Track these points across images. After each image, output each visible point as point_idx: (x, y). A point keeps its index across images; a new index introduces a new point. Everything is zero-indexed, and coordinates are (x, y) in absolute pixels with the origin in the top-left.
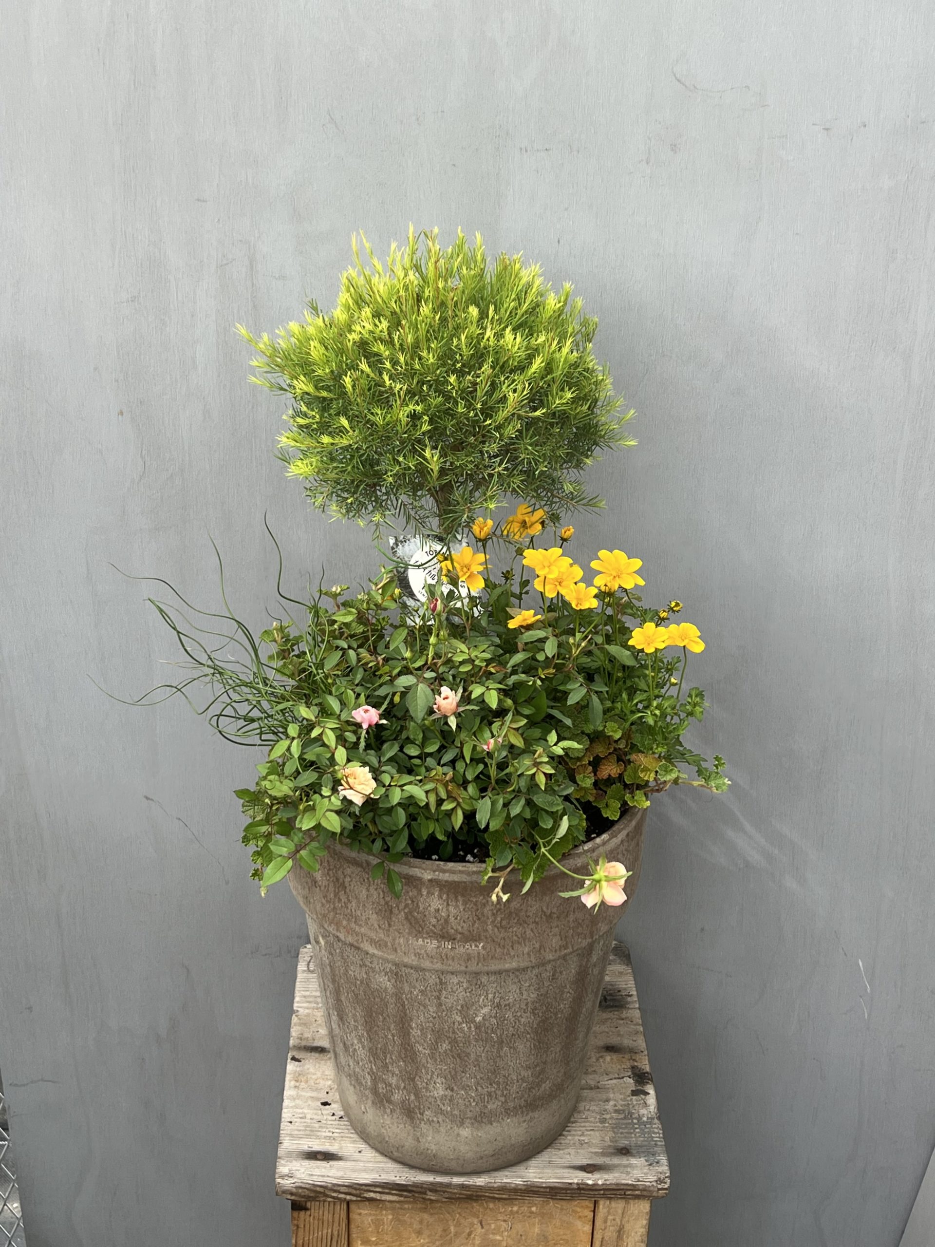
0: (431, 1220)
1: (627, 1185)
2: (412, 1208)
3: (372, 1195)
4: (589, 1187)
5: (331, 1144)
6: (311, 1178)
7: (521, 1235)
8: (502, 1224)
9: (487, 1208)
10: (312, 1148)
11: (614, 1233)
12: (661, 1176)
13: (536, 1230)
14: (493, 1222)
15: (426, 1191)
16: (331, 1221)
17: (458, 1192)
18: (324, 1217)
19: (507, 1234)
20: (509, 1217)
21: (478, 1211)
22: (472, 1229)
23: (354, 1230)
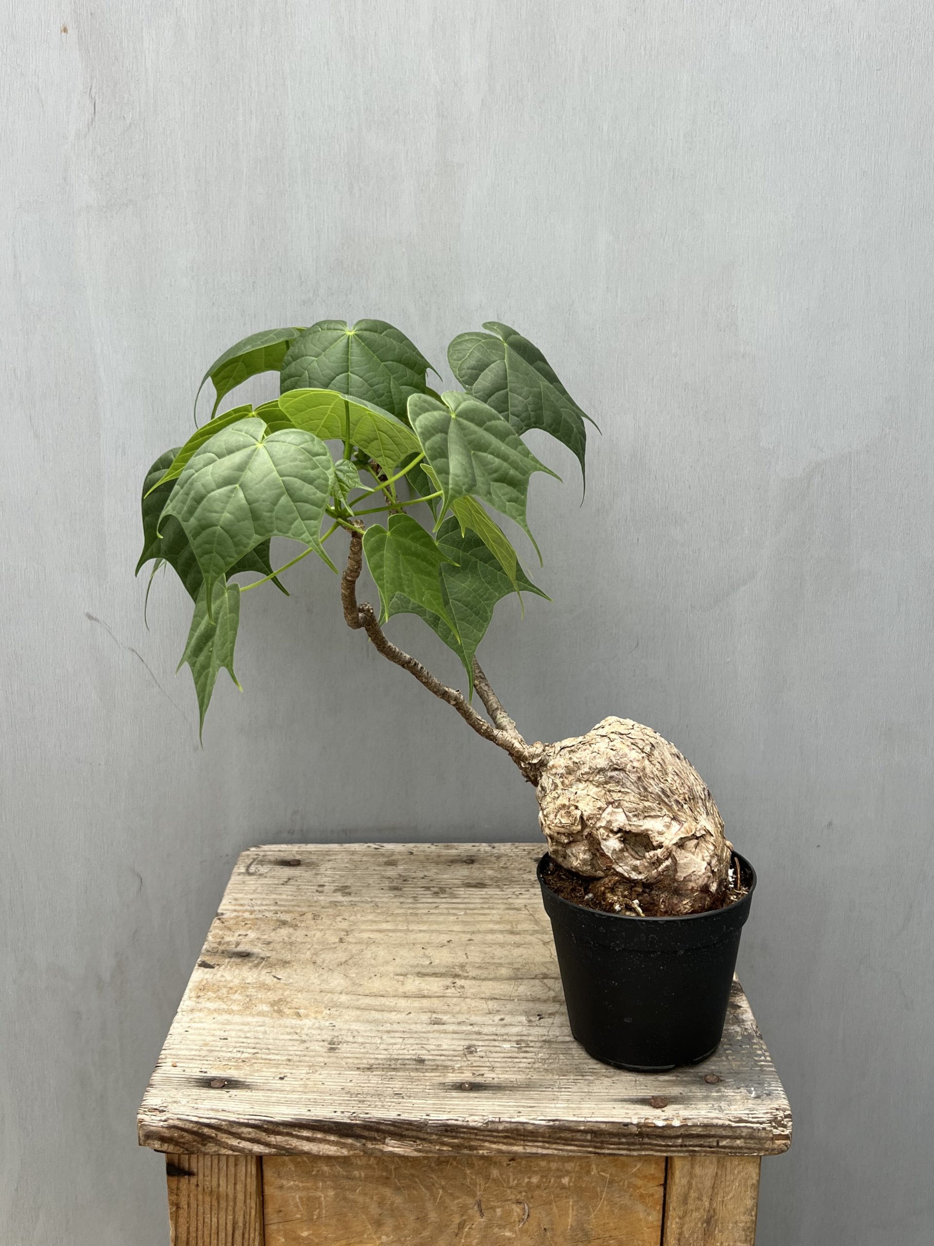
4: (658, 1131)
5: (237, 1068)
6: (195, 1113)
7: (545, 1229)
8: (513, 1209)
9: (489, 1179)
10: (206, 1072)
11: (700, 1225)
12: (778, 1113)
13: (570, 1220)
14: (499, 1204)
15: (385, 1138)
16: (231, 1196)
17: (438, 1139)
18: (221, 1189)
19: (522, 1228)
20: (525, 1196)
21: (475, 1185)
22: (465, 1217)
23: (272, 1216)
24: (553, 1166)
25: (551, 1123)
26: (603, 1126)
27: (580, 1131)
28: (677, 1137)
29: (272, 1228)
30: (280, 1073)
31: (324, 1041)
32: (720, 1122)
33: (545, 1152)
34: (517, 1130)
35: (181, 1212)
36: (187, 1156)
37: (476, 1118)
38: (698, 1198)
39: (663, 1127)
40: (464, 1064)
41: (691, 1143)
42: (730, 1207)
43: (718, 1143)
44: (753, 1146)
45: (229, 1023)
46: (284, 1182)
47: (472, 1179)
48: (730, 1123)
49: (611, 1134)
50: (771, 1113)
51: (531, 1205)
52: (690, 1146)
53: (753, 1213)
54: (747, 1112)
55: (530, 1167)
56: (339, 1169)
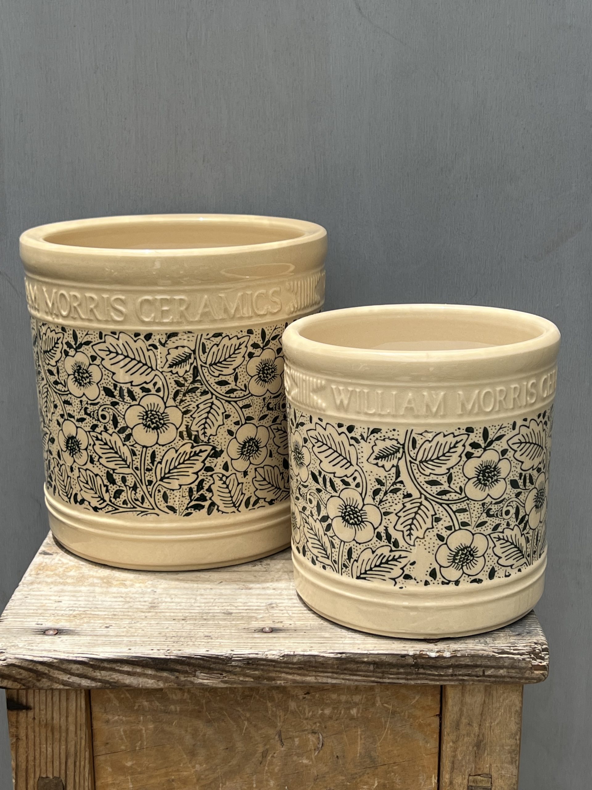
0: (209, 732)
1: (488, 657)
2: (181, 711)
3: (116, 677)
4: (431, 662)
5: (70, 621)
6: (30, 653)
7: (337, 757)
8: (309, 738)
9: (288, 711)
10: (42, 624)
11: (471, 748)
12: (536, 646)
13: (359, 748)
14: (297, 734)
15: (195, 671)
16: (64, 728)
17: (241, 671)
18: (55, 721)
19: (317, 755)
20: (319, 726)
21: (275, 716)
22: (268, 747)
23: (100, 748)
24: (343, 698)
25: (339, 656)
26: (384, 658)
27: (364, 662)
28: (448, 667)
29: (101, 759)
30: (106, 624)
31: (145, 602)
32: (485, 653)
33: (334, 681)
34: (310, 662)
35: (20, 743)
36: (24, 692)
37: (274, 652)
38: (469, 724)
39: (436, 657)
40: (265, 615)
41: (460, 673)
42: (497, 731)
43: (484, 672)
44: (514, 675)
45: (62, 591)
46: (110, 717)
47: (273, 711)
48: (494, 654)
49: (391, 665)
50: (531, 646)
51: (325, 735)
52: (460, 675)
53: (518, 737)
54: (509, 645)
55: (323, 699)
56: (158, 704)
